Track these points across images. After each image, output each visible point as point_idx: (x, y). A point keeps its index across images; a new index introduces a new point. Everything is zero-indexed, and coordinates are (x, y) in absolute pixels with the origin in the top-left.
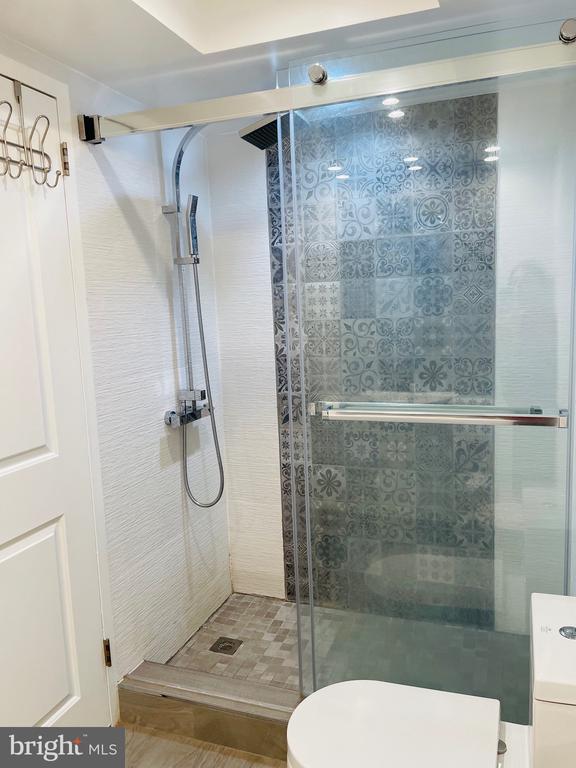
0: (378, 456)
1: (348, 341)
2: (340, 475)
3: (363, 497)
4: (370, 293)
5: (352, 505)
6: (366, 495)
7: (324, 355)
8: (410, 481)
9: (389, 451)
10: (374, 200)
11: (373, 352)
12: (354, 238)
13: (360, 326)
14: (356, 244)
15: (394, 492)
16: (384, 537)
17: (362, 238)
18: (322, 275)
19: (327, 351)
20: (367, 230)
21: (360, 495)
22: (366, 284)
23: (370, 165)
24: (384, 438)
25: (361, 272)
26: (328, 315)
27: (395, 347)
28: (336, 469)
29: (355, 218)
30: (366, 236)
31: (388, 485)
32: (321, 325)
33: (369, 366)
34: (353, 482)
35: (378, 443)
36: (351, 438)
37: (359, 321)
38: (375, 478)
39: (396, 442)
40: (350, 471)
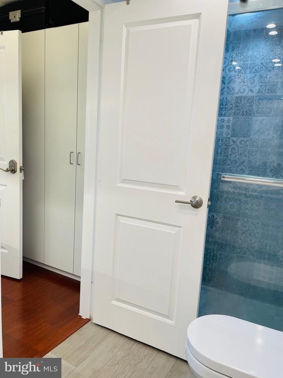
0: (241, 211)
1: (233, 148)
2: (219, 218)
3: (229, 231)
4: (249, 124)
5: (223, 234)
6: (231, 231)
7: (219, 155)
8: (257, 226)
9: (247, 209)
10: (258, 74)
11: (246, 156)
12: (244, 95)
13: (241, 141)
14: (245, 98)
15: (247, 230)
16: (238, 253)
17: (248, 95)
18: (223, 113)
19: (221, 153)
20: (251, 91)
21: (228, 230)
22: (247, 119)
23: (258, 56)
24: (246, 202)
25: (245, 113)
26: (224, 134)
27: (259, 154)
28: (217, 215)
29: (246, 84)
30: (250, 94)
31: (245, 227)
32: (219, 139)
33: (243, 163)
34: (225, 223)
35: (242, 204)
36: (228, 200)
37: (241, 139)
38: (237, 222)
39: (252, 205)
40: (224, 217)
